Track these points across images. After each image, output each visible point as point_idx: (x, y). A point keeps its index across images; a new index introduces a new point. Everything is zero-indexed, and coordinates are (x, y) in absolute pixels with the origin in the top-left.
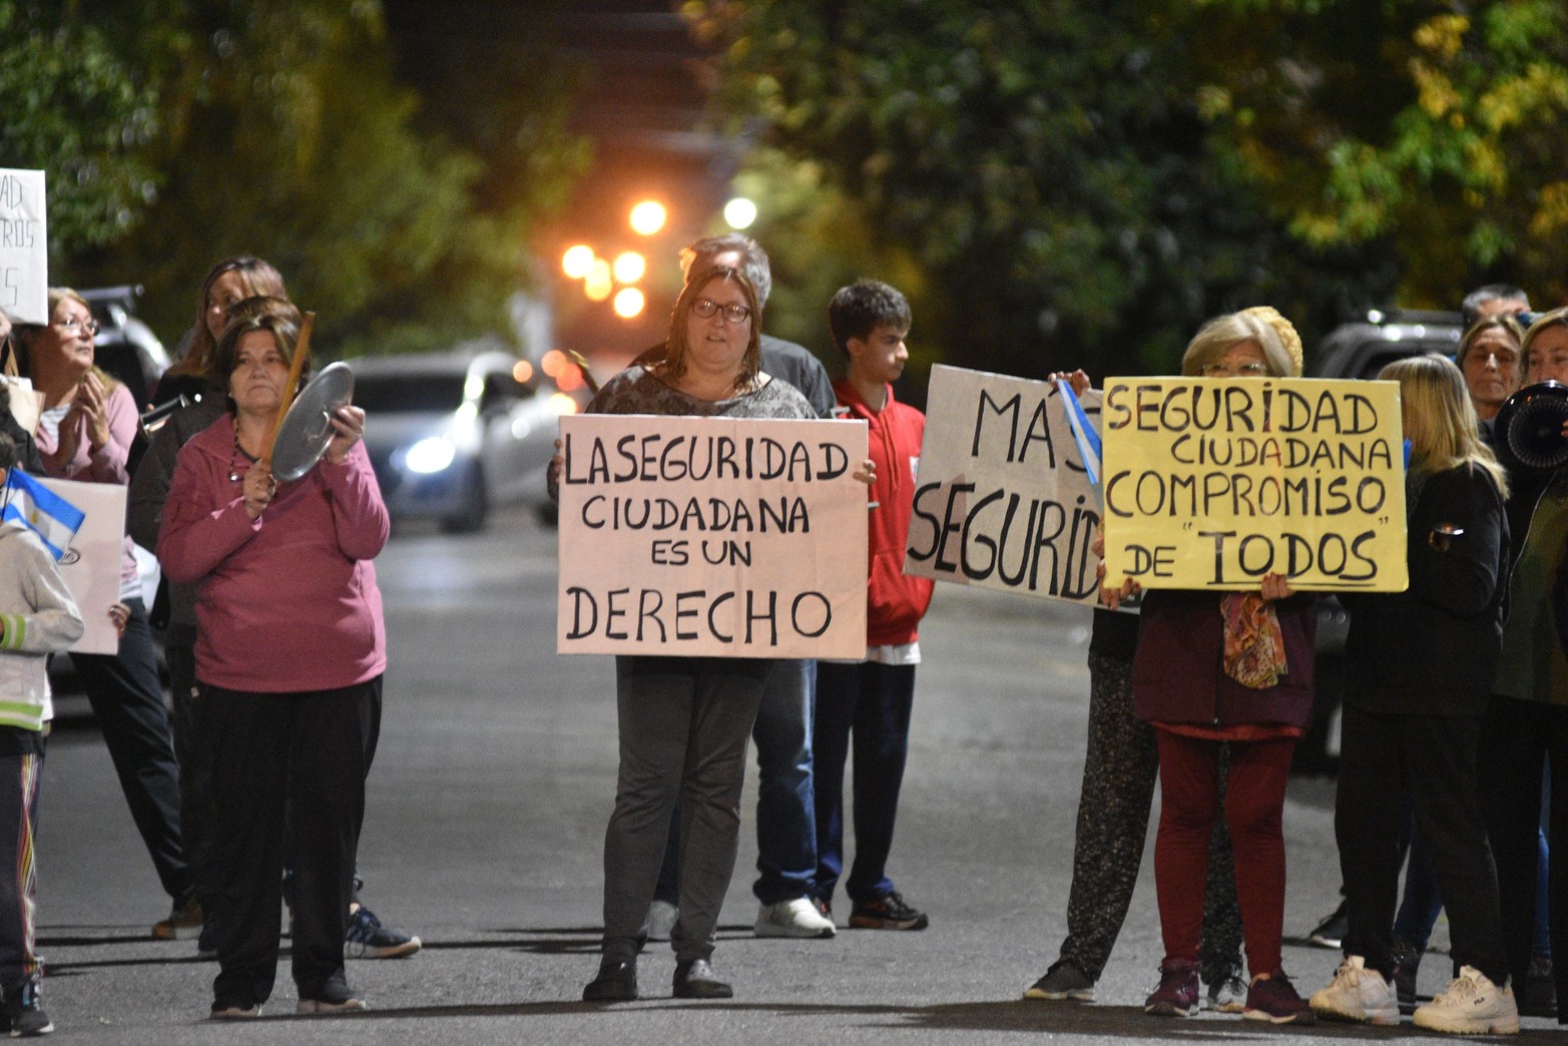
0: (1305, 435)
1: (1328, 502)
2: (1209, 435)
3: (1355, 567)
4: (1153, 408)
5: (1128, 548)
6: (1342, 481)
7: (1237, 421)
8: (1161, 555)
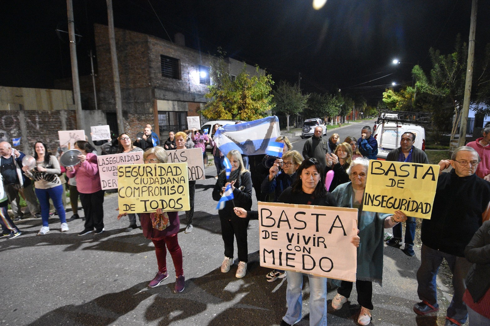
0: (165, 177)
1: (170, 192)
2: (143, 177)
3: (177, 206)
4: (129, 172)
5: (124, 205)
6: (174, 187)
7: (149, 174)
8: (132, 206)
